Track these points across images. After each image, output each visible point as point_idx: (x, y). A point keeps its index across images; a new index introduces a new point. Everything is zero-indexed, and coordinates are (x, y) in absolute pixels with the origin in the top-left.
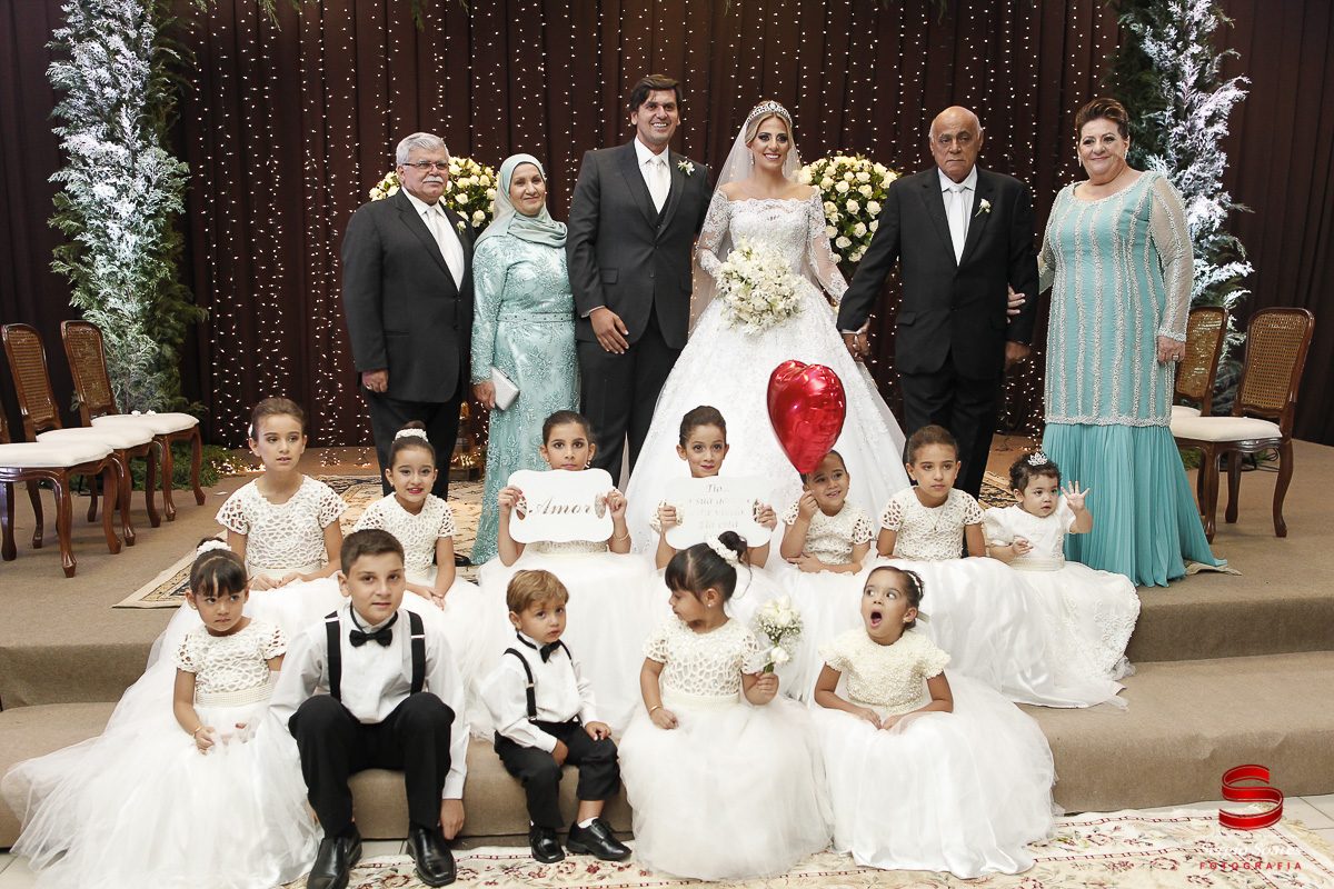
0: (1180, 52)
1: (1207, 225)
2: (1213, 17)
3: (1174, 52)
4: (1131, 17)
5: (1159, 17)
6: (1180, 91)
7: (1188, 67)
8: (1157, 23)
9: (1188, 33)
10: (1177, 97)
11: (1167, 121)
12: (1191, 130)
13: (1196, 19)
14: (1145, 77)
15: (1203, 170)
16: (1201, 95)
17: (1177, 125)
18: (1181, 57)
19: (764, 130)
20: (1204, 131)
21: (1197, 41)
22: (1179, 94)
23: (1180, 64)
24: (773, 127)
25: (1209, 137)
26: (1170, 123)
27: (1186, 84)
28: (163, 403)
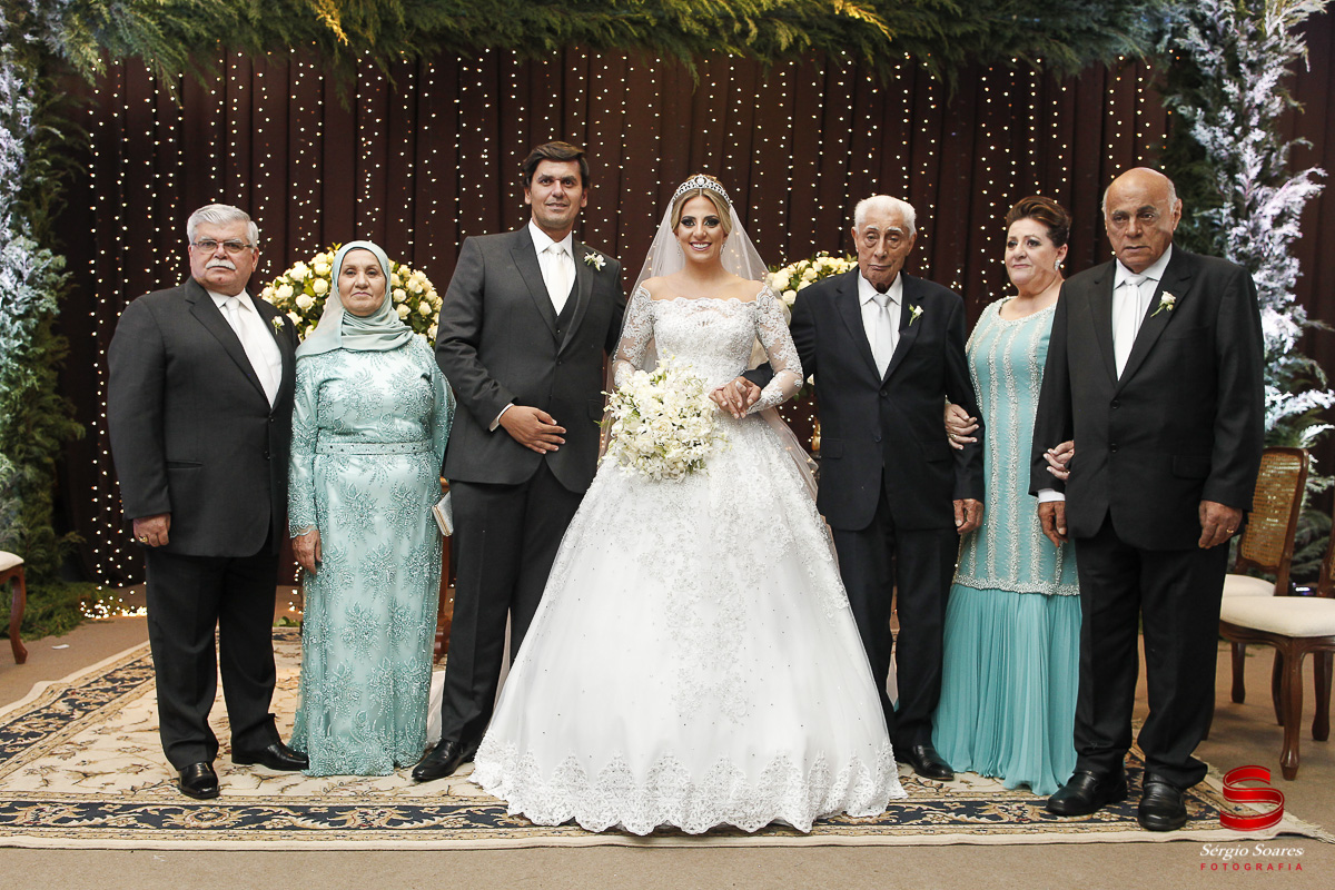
0: (1238, 139)
1: (1278, 346)
2: (1278, 99)
3: (1231, 139)
4: (1177, 99)
5: (1212, 98)
6: (1240, 184)
7: (1249, 156)
8: (1211, 106)
9: (1248, 117)
10: (1236, 193)
11: (1224, 221)
12: (1255, 231)
13: (1257, 101)
14: (1197, 169)
15: (1270, 278)
16: (1265, 190)
17: (1237, 225)
18: (1241, 145)
19: (687, 213)
20: (1271, 233)
21: (1259, 126)
22: (1239, 188)
23: (1239, 154)
24: (698, 209)
25: (1277, 240)
26: (1228, 223)
27: (1247, 177)
28: (21, 535)
